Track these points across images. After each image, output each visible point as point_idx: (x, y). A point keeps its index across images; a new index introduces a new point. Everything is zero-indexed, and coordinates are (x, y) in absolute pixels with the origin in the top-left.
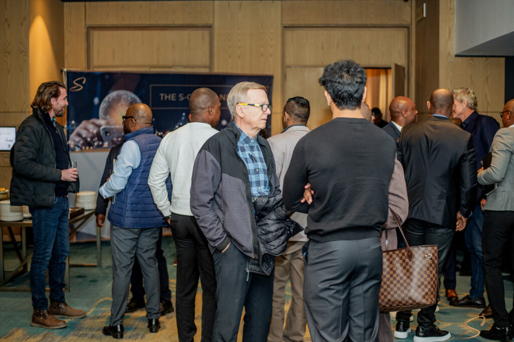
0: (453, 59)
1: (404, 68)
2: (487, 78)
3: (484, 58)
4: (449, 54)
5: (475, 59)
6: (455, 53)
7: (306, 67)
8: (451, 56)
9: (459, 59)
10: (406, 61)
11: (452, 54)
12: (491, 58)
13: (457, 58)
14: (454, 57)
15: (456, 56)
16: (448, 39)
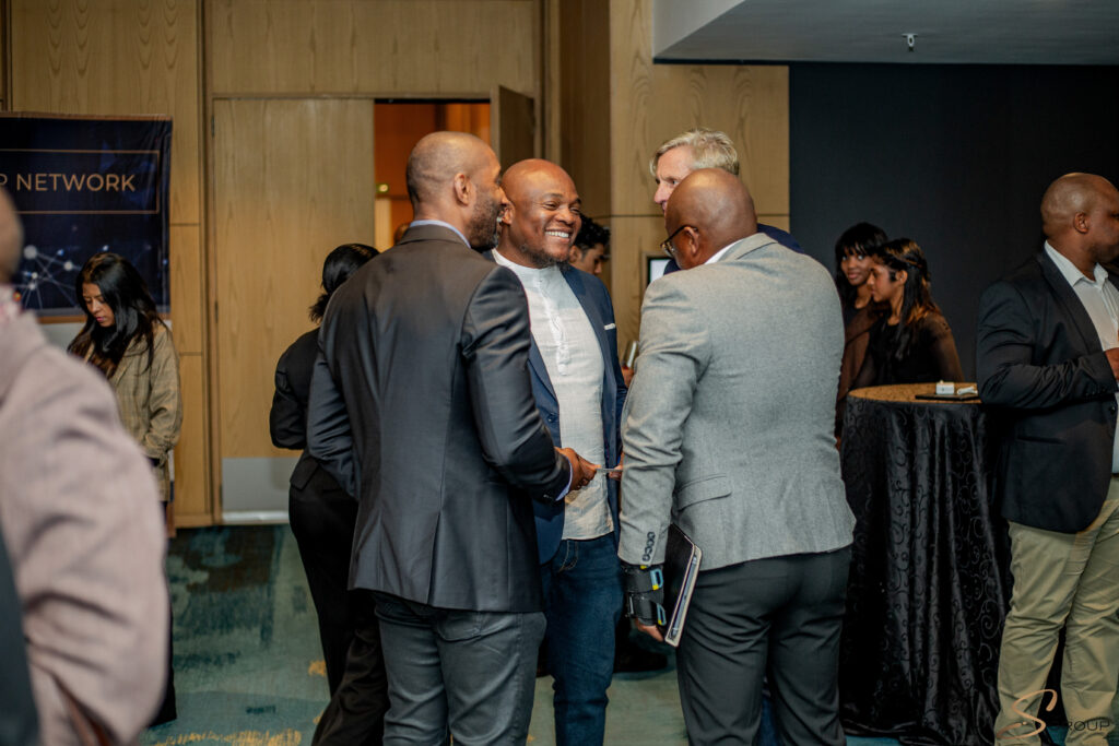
0: (648, 69)
1: (531, 101)
2: (742, 121)
3: (733, 68)
4: (637, 55)
5: (705, 67)
6: (653, 55)
7: (270, 97)
8: (643, 63)
9: (666, 68)
10: (538, 83)
11: (643, 54)
12: (749, 67)
13: (660, 66)
14: (649, 62)
15: (657, 61)
16: (634, 14)
